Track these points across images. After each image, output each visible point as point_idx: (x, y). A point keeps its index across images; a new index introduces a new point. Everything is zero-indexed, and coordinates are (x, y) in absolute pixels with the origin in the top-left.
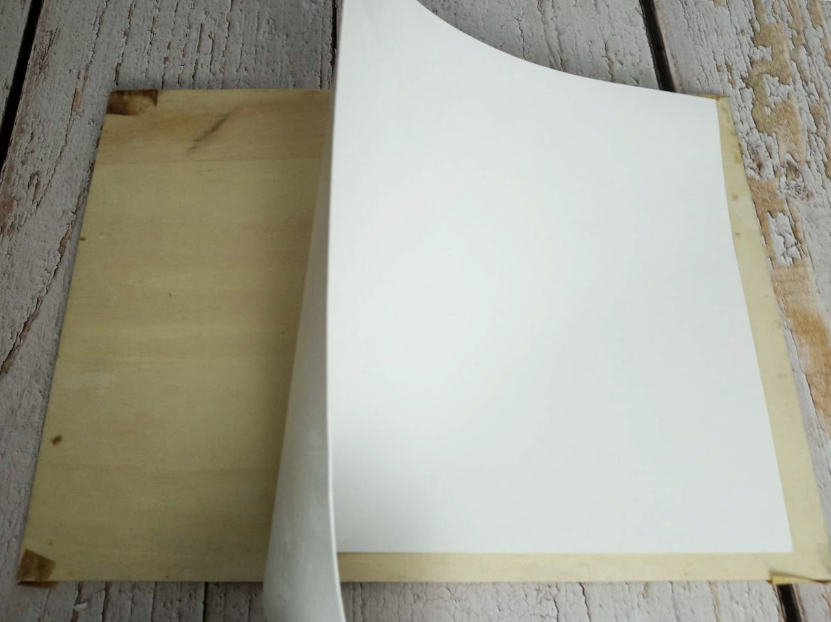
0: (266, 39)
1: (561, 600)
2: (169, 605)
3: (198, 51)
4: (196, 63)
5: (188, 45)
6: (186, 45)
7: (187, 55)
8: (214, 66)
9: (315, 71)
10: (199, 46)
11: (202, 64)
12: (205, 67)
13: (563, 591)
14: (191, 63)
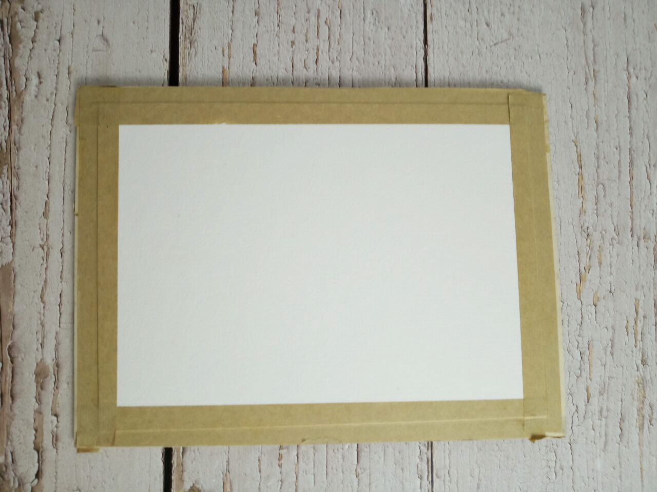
0: (372, 31)
1: (558, 452)
2: (336, 451)
3: (318, 38)
4: (318, 49)
5: (309, 30)
6: (307, 30)
7: (309, 41)
8: (332, 53)
9: (412, 66)
10: (318, 32)
11: (322, 51)
12: (325, 54)
13: (560, 447)
14: (313, 49)
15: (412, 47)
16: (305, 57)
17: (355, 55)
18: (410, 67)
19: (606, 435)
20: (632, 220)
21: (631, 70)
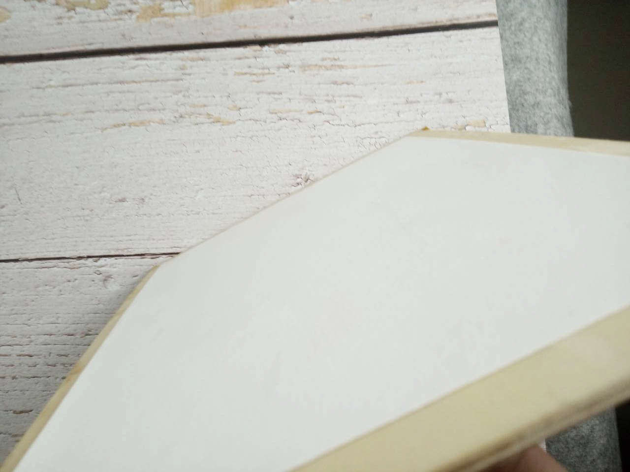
0: (5, 308)
3: (10, 355)
4: (20, 356)
5: (3, 364)
7: (12, 363)
8: (23, 343)
9: (36, 272)
11: (21, 351)
12: (24, 349)
14: (20, 359)
15: (20, 273)
16: (26, 367)
17: (26, 323)
18: (37, 273)
19: (348, 96)
20: (168, 80)
21: (45, 85)
